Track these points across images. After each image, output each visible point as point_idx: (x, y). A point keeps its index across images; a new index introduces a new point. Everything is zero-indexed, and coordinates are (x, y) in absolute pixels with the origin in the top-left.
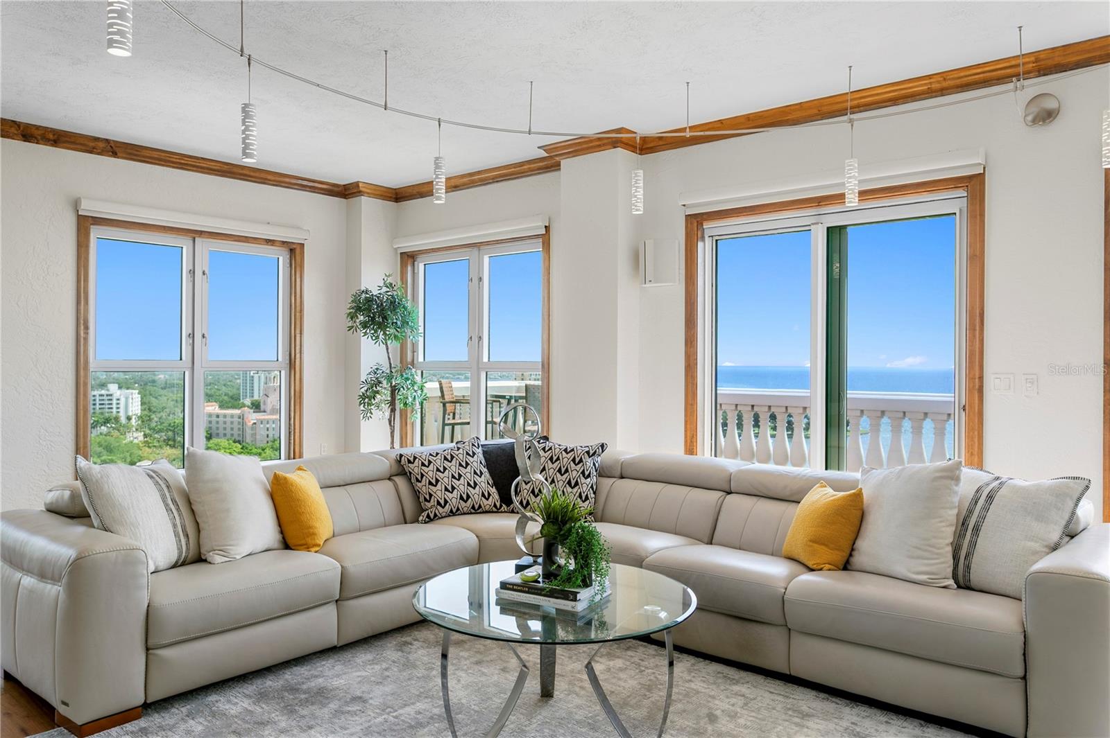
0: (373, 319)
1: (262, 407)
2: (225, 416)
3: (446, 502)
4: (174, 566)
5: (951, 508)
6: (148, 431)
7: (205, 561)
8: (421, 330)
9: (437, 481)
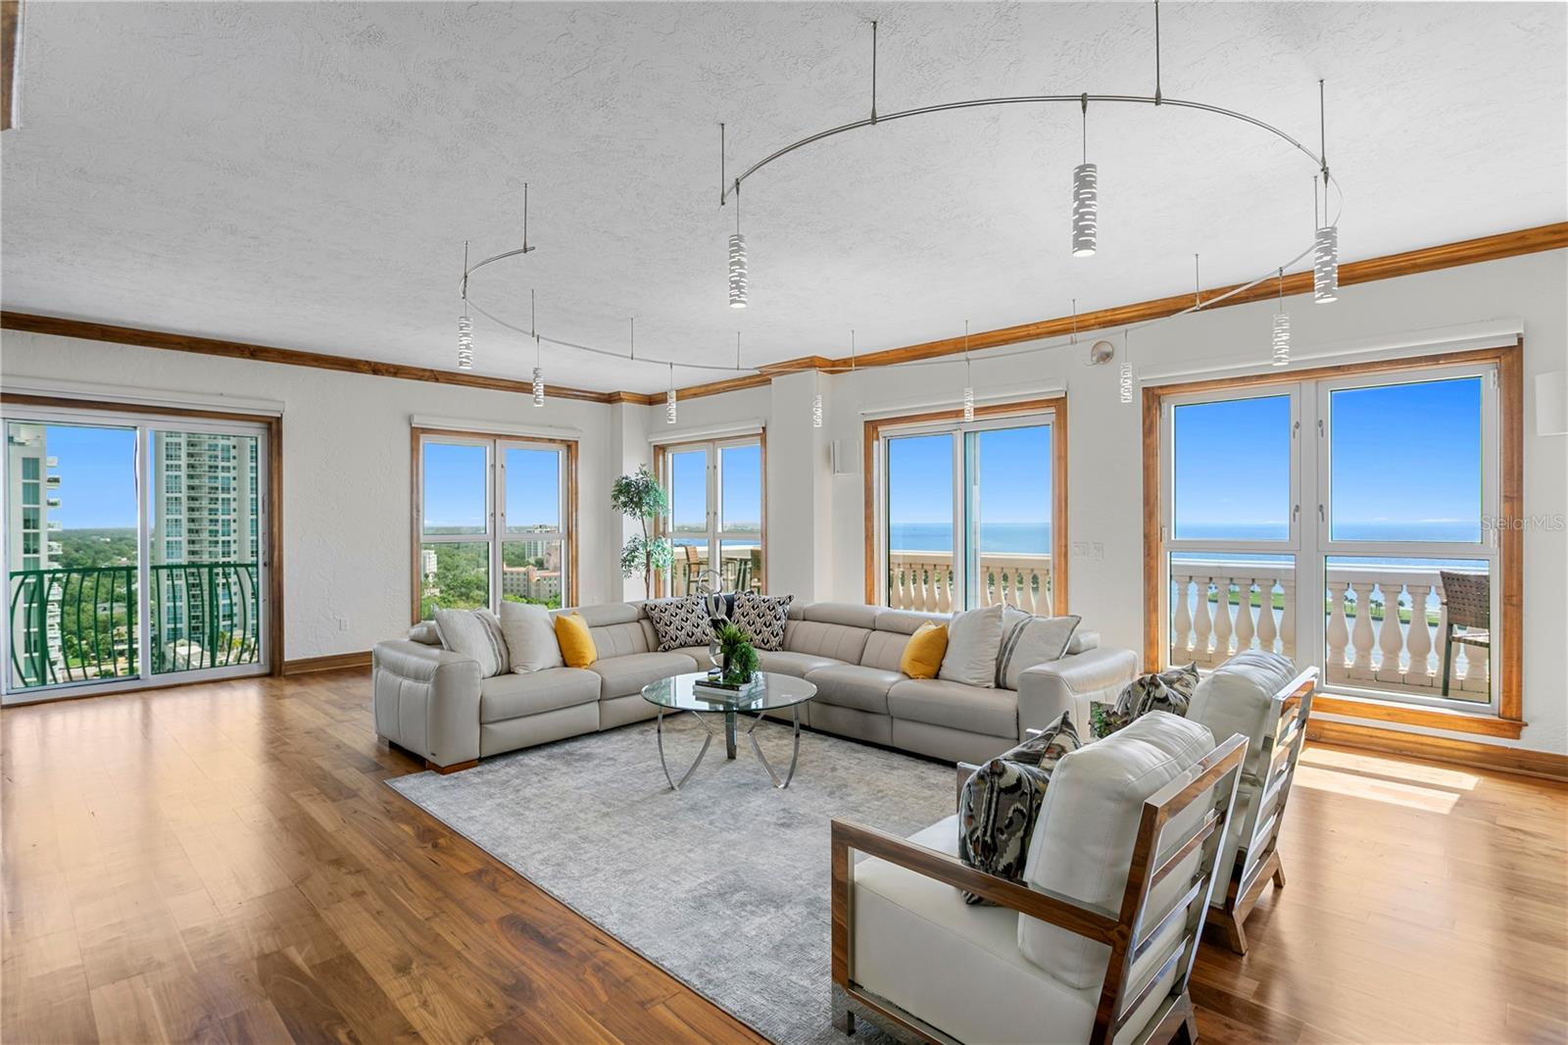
0: (631, 500)
1: (546, 565)
2: (512, 573)
3: (677, 637)
4: (494, 676)
5: (996, 636)
6: (443, 588)
7: (513, 673)
8: (670, 507)
9: (671, 623)
